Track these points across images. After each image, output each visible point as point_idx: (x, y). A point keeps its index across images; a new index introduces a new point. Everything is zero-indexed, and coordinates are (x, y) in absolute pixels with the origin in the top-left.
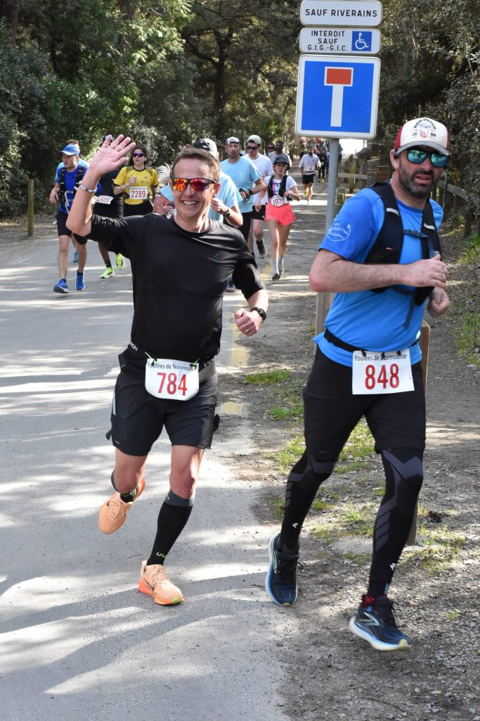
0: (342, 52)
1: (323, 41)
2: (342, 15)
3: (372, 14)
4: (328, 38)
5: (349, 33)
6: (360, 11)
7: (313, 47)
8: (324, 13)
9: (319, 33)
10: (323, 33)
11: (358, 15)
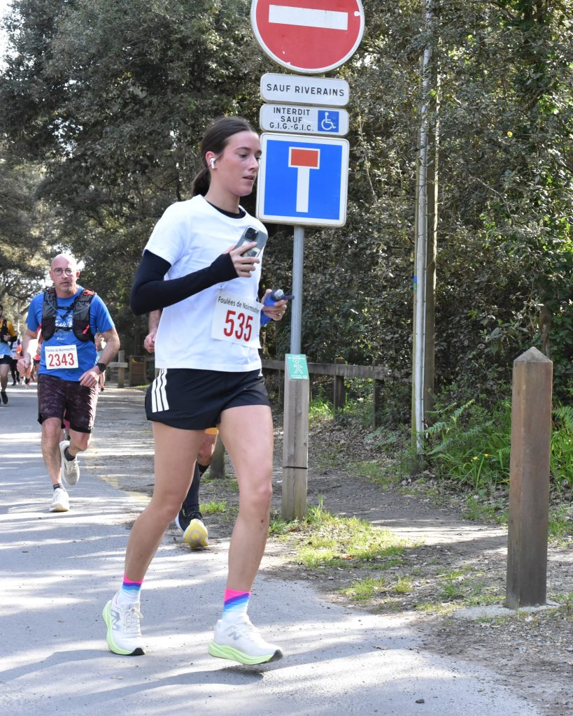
0: (307, 132)
1: (286, 120)
2: (307, 92)
3: (339, 93)
4: (291, 116)
5: (314, 112)
6: (326, 89)
7: (276, 125)
8: (287, 89)
9: (282, 110)
10: (286, 111)
11: (324, 93)
